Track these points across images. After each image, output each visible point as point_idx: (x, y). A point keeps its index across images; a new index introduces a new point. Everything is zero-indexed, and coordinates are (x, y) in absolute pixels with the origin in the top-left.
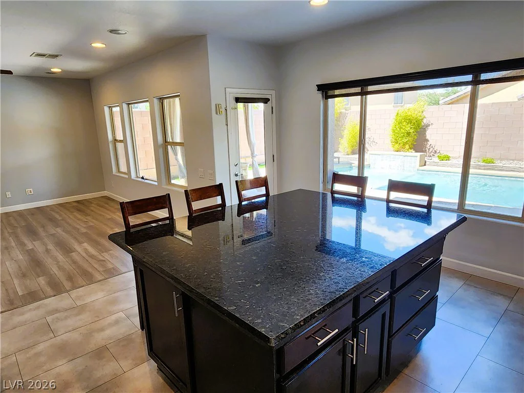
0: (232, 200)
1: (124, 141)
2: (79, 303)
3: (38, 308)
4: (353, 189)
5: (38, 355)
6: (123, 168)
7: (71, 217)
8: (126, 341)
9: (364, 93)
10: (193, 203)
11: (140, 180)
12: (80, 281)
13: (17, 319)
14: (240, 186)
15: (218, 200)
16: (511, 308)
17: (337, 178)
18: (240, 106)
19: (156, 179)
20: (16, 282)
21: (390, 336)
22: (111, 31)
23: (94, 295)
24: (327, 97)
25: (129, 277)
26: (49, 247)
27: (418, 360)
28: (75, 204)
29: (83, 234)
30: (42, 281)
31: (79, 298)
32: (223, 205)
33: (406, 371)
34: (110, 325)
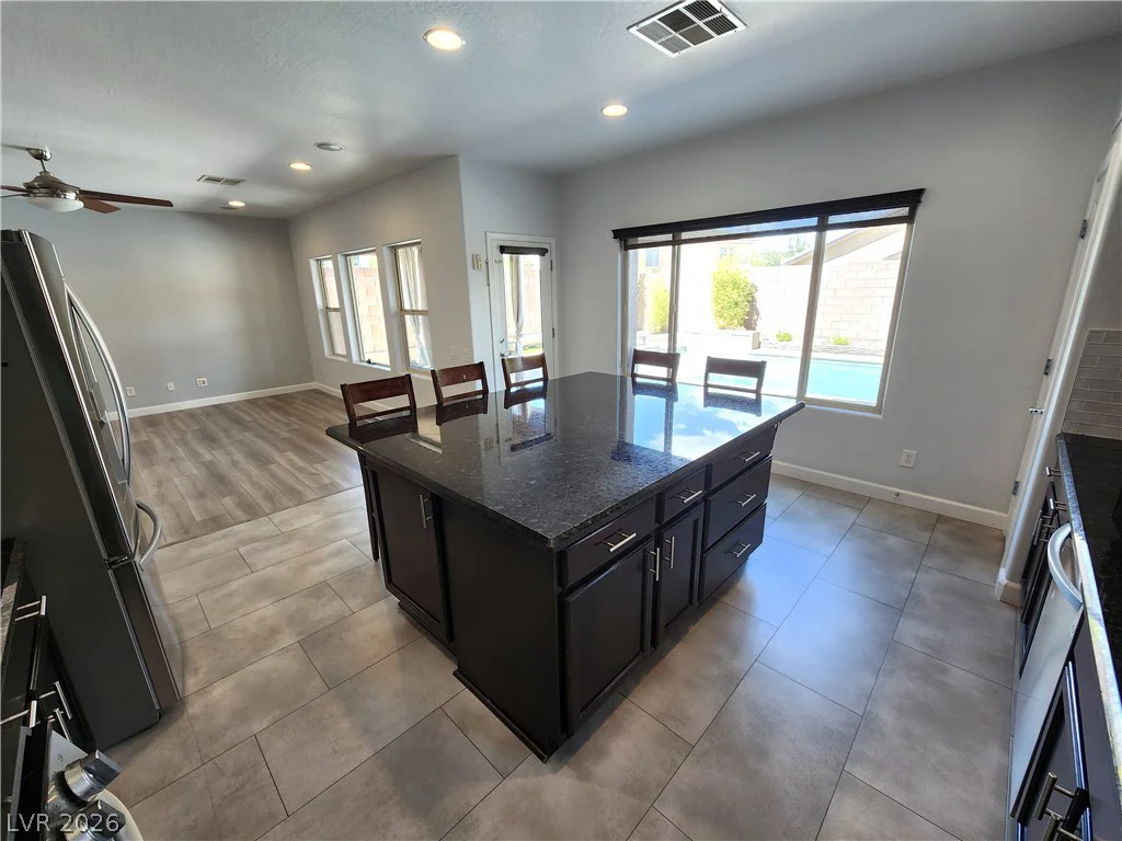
0: (496, 384)
1: (341, 310)
2: (284, 529)
3: (224, 536)
4: (662, 372)
5: (231, 595)
6: (340, 349)
7: (267, 417)
8: (353, 575)
9: (676, 242)
10: (443, 389)
11: (365, 364)
12: (285, 500)
13: (195, 552)
14: (507, 366)
15: (478, 385)
16: (859, 521)
17: (640, 357)
18: (506, 257)
19: (388, 363)
20: (191, 504)
21: (703, 552)
22: (320, 146)
23: (306, 519)
24: (627, 247)
25: (355, 494)
26: (235, 458)
27: (741, 585)
28: (270, 400)
29: (285, 439)
30: (229, 502)
31: (284, 522)
32: (485, 391)
33: (726, 599)
34: (332, 555)
